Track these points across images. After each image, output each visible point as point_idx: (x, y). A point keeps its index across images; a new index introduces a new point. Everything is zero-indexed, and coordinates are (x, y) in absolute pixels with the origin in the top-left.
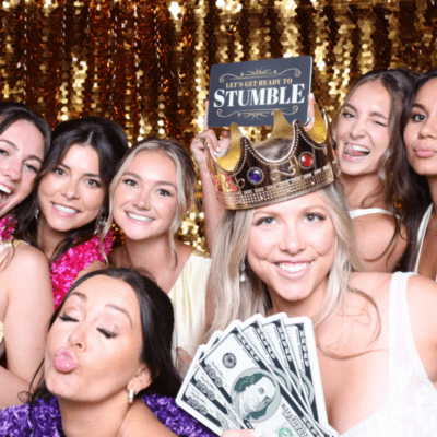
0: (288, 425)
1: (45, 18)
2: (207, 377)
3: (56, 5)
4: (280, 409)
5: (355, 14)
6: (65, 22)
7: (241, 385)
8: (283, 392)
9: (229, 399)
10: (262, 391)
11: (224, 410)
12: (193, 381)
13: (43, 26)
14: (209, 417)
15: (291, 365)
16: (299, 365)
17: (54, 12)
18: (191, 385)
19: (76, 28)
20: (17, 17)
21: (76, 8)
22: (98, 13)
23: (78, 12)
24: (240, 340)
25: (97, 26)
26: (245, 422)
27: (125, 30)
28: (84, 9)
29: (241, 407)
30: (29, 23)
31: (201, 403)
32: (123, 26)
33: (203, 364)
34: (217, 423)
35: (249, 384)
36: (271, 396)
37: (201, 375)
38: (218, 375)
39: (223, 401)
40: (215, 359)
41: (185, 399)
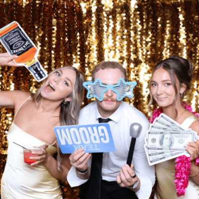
0: (179, 139)
1: (23, 8)
2: (152, 150)
3: (28, 3)
4: (175, 137)
5: (164, 7)
6: (32, 10)
7: (161, 143)
8: (171, 133)
9: (161, 149)
10: (167, 138)
11: (163, 153)
12: (150, 155)
13: (22, 12)
14: (161, 159)
15: (168, 126)
16: (169, 124)
17: (27, 5)
18: (150, 157)
19: (37, 13)
20: (11, 8)
21: (37, 4)
22: (47, 6)
23: (38, 6)
24: (152, 133)
25: (47, 12)
26: (170, 149)
27: (60, 14)
28: (40, 4)
29: (166, 147)
30: (16, 10)
31: (156, 158)
32: (59, 12)
33: (148, 149)
34: (164, 158)
35: (163, 140)
36: (170, 137)
37: (150, 152)
38: (154, 147)
39: (160, 151)
40: (150, 144)
41: (151, 162)
